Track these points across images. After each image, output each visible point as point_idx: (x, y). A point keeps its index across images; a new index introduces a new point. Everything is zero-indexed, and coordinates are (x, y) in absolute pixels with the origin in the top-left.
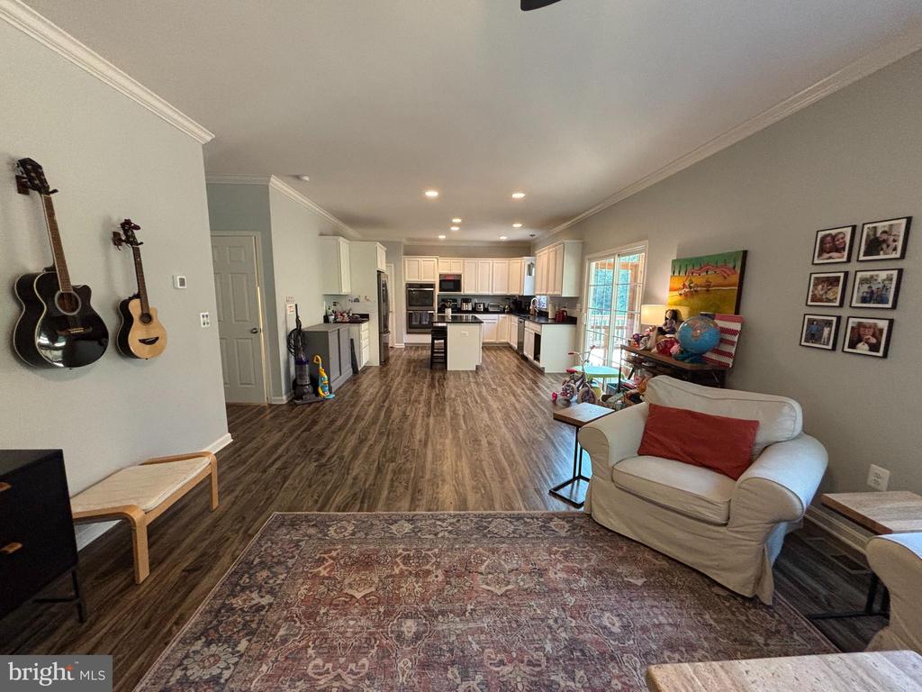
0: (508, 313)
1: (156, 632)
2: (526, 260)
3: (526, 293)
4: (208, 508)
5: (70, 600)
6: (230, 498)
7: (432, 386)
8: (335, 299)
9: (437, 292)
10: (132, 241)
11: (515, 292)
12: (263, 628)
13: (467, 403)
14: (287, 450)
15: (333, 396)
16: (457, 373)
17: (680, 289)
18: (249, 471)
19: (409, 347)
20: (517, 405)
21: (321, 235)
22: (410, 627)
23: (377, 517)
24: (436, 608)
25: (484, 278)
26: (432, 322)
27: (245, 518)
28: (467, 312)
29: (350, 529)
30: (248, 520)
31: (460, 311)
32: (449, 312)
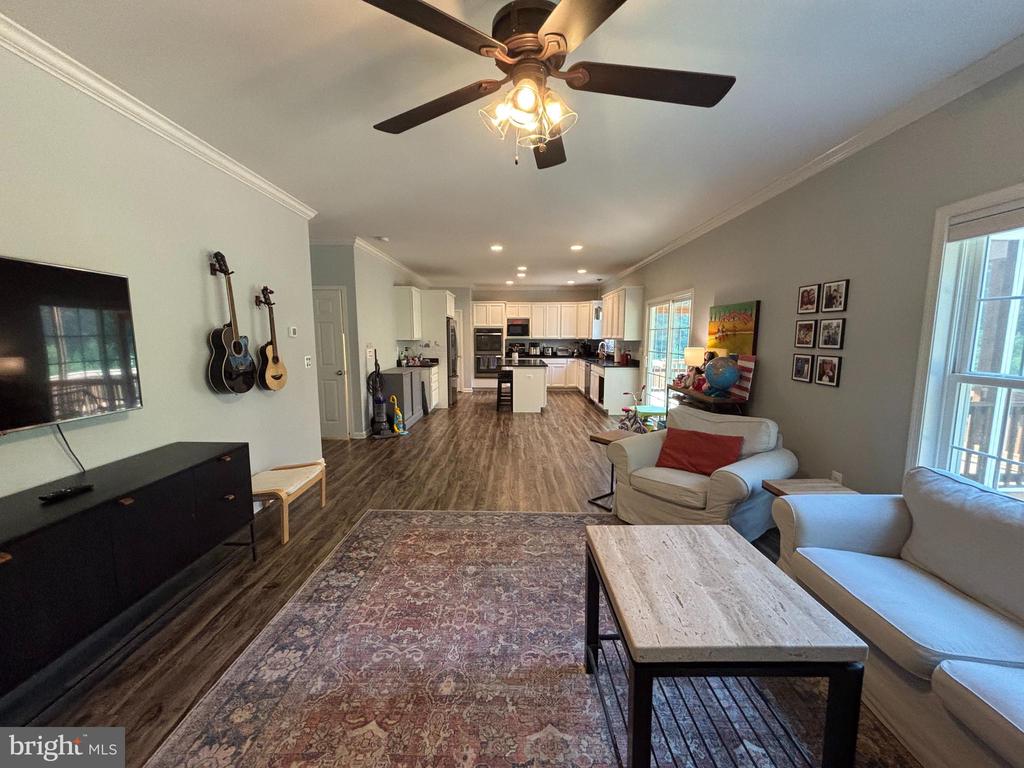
0: (577, 357)
1: (303, 566)
2: (595, 304)
3: (595, 336)
4: (319, 506)
5: (248, 544)
6: (334, 501)
7: (497, 425)
8: (407, 345)
9: (505, 337)
10: (268, 303)
11: (583, 335)
12: (372, 566)
13: (528, 439)
14: (372, 471)
15: (406, 433)
16: (522, 415)
17: (715, 333)
18: (344, 485)
19: (478, 392)
20: (575, 441)
21: (395, 285)
22: (471, 569)
23: (449, 513)
24: (490, 561)
25: (552, 322)
26: (500, 366)
27: (346, 513)
28: (536, 356)
29: (428, 520)
30: (349, 514)
31: (528, 355)
32: (516, 356)
